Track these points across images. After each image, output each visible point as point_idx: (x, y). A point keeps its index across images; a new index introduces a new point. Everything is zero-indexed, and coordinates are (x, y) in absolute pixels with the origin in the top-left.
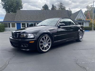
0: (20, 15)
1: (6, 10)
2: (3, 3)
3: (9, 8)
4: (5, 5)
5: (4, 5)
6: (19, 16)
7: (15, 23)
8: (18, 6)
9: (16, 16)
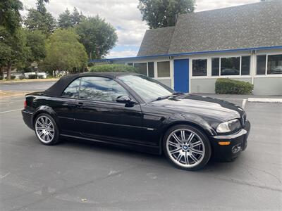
0: (186, 31)
2: (143, 5)
3: (157, 17)
4: (149, 10)
5: (146, 10)
6: (182, 35)
7: (169, 62)
8: (181, 7)
9: (174, 36)
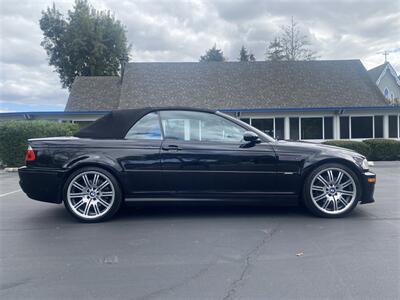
0: (140, 84)
1: (60, 71)
2: (51, 42)
5: (55, 50)
6: (135, 88)
